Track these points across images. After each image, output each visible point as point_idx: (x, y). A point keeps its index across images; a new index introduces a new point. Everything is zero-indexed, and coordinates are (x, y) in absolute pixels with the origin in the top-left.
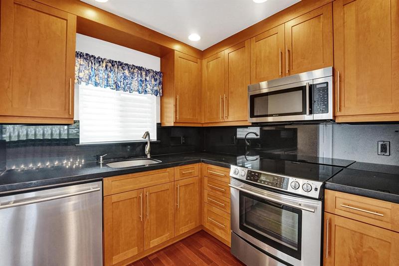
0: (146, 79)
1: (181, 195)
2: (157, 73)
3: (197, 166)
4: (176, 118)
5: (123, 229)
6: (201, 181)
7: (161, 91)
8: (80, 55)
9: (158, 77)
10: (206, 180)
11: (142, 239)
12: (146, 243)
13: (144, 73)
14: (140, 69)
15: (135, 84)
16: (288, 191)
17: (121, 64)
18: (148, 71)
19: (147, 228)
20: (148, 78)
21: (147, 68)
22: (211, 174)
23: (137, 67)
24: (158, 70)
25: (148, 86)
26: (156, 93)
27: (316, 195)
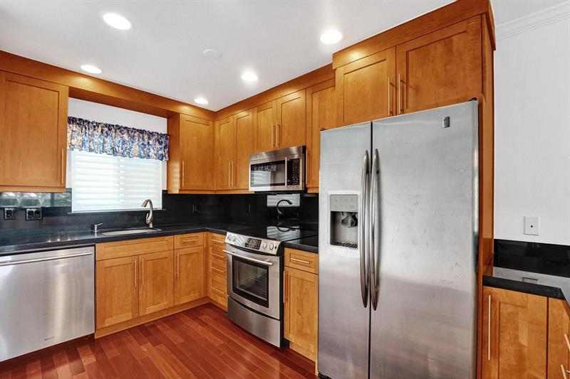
0: (149, 143)
1: (182, 264)
2: (162, 135)
3: (201, 235)
4: (181, 185)
5: (116, 294)
6: (206, 251)
7: (167, 155)
8: (72, 120)
9: (163, 140)
10: (211, 248)
11: (137, 305)
12: (141, 309)
13: (146, 137)
14: (142, 132)
15: (136, 148)
16: (260, 250)
17: (118, 128)
18: (151, 134)
19: (142, 294)
20: (151, 142)
21: (151, 131)
22: (215, 243)
23: (138, 130)
24: (165, 132)
25: (151, 150)
26: (161, 157)
27: (274, 252)
